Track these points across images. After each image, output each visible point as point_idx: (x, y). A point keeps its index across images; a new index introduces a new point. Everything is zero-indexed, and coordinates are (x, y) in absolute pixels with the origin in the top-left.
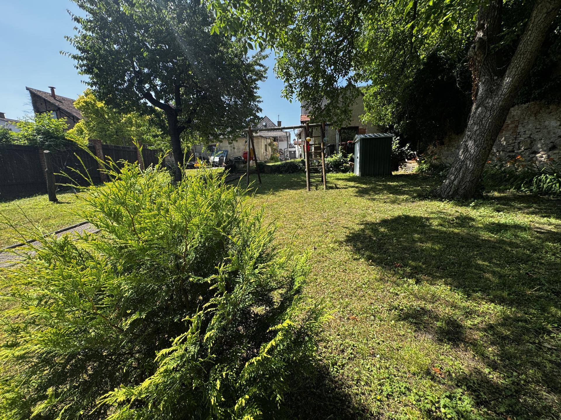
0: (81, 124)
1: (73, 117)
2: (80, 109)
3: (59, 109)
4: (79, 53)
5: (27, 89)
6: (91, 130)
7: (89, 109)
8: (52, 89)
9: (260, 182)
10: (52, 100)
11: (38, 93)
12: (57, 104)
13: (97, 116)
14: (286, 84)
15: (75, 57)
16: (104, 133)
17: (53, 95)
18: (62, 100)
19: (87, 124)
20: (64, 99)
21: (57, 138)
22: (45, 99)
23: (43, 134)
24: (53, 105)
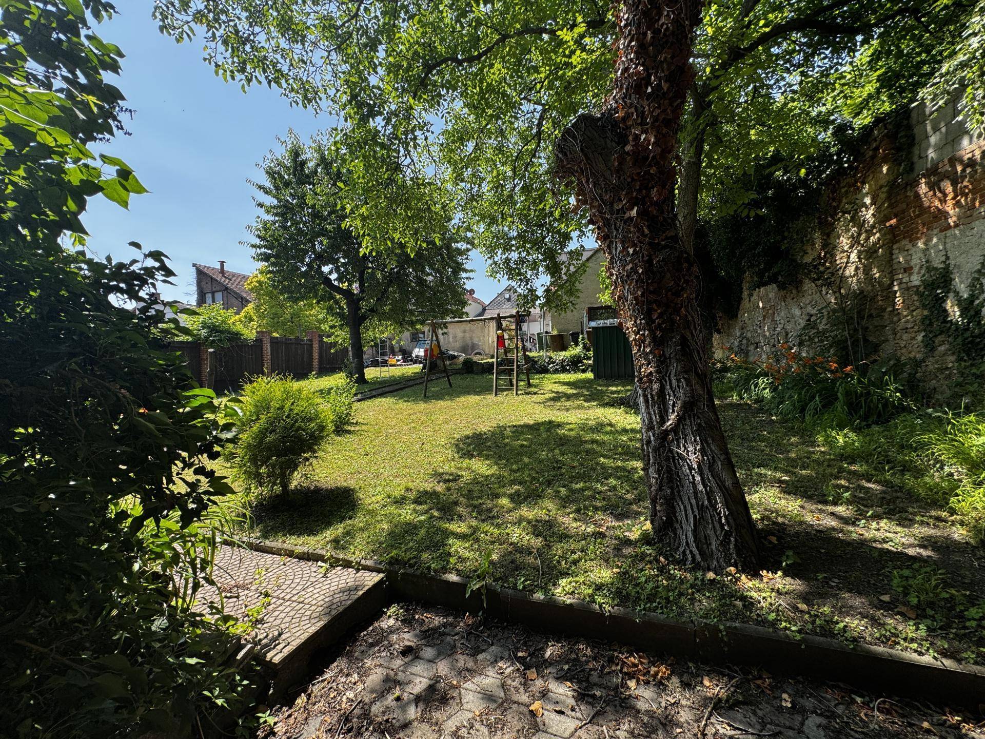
0: (250, 308)
1: (242, 298)
2: (251, 290)
3: (227, 288)
4: (257, 241)
5: (194, 265)
6: (262, 316)
7: (262, 289)
8: (222, 264)
9: (451, 385)
10: (219, 277)
11: (206, 271)
12: (225, 281)
13: (271, 298)
14: (490, 262)
15: (253, 246)
16: (276, 320)
17: (222, 271)
18: (231, 276)
19: (258, 308)
20: (234, 275)
21: (222, 332)
22: (212, 278)
23: (208, 327)
24: (220, 283)
